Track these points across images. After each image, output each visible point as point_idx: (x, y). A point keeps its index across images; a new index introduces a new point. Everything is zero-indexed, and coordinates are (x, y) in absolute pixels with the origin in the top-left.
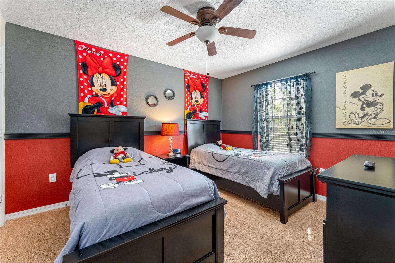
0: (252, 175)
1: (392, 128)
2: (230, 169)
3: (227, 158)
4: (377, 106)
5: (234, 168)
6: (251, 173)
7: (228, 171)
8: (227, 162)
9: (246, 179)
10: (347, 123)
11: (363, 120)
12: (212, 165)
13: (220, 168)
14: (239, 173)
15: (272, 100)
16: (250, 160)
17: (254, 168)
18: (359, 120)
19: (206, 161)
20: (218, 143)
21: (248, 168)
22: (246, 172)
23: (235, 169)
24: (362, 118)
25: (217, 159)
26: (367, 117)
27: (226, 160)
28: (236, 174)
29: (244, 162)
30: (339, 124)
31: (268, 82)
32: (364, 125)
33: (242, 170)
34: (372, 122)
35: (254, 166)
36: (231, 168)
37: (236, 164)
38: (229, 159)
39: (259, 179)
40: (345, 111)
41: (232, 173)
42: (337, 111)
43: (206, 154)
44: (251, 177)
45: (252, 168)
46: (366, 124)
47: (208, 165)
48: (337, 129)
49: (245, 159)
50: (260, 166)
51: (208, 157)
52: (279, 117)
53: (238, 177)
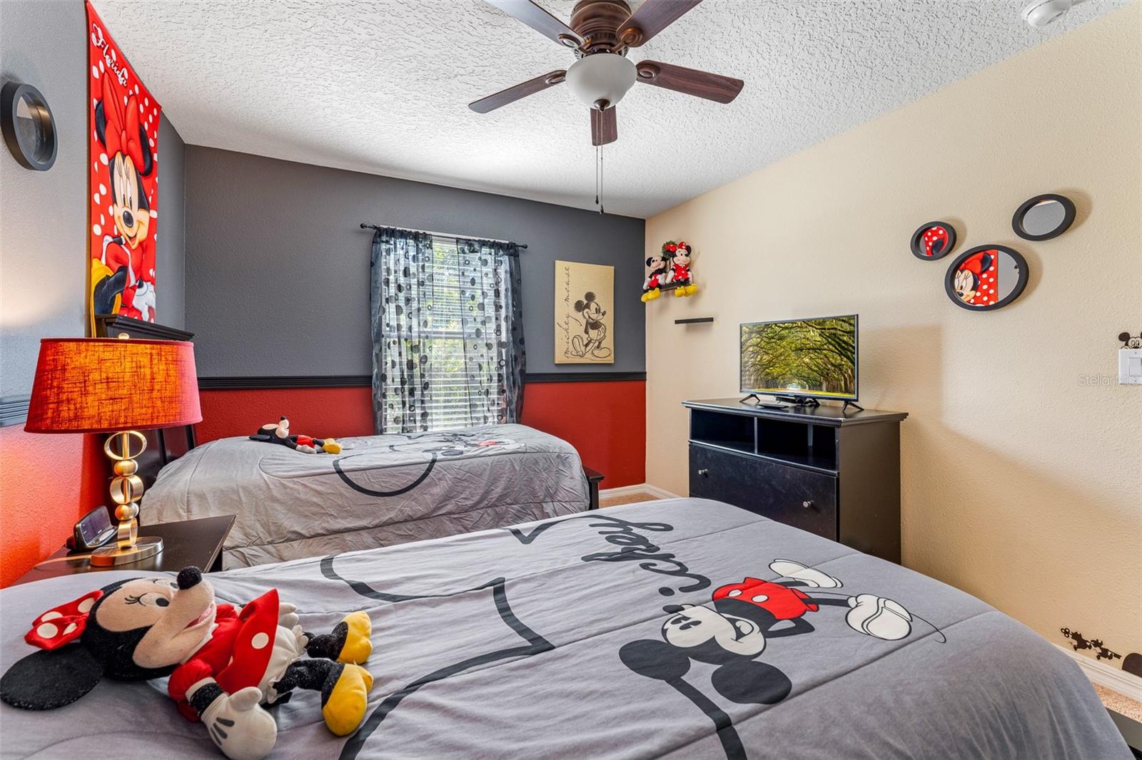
0: (526, 494)
1: (613, 362)
2: (447, 505)
3: (429, 470)
4: (600, 329)
5: (463, 496)
6: (523, 490)
7: (440, 513)
8: (429, 485)
9: (507, 512)
10: (569, 355)
11: (588, 348)
12: (349, 523)
13: (401, 518)
14: (482, 505)
15: (433, 286)
16: (514, 456)
17: (530, 472)
18: (583, 348)
19: (306, 516)
20: (277, 433)
21: (511, 479)
22: (507, 491)
23: (469, 497)
24: (586, 345)
25: (377, 488)
26: (591, 345)
27: (426, 481)
28: (471, 513)
29: (495, 465)
30: (560, 358)
31: (421, 232)
32: (588, 359)
33: (492, 490)
34: (596, 352)
35: (530, 468)
36: (452, 497)
37: (468, 481)
38: (439, 472)
39: (546, 496)
40: (568, 333)
41: (455, 516)
42: (557, 332)
43: (296, 487)
44: (523, 500)
45: (524, 474)
46: (591, 356)
47: (323, 528)
48: (556, 364)
49: (498, 457)
50: (544, 461)
51: (319, 493)
52: (444, 335)
53: (481, 517)
